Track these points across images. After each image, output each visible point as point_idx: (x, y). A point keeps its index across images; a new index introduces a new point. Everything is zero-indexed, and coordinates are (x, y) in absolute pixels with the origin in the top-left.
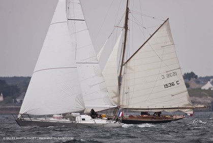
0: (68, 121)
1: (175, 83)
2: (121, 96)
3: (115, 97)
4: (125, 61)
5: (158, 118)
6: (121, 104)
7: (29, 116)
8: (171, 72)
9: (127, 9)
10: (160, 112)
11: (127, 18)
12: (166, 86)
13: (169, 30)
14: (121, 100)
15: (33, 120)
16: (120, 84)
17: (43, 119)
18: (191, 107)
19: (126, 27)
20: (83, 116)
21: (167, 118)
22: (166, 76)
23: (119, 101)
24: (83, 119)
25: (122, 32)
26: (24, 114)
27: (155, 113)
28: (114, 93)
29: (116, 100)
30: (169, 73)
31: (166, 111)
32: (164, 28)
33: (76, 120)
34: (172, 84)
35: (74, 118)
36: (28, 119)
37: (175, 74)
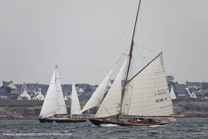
1: (164, 99)
3: (118, 107)
4: (129, 79)
6: (122, 112)
8: (162, 91)
9: (133, 42)
11: (132, 49)
12: (157, 101)
13: (162, 60)
16: (122, 98)
18: (175, 116)
19: (130, 55)
22: (157, 94)
23: (121, 110)
25: (127, 59)
28: (118, 104)
29: (119, 109)
30: (160, 92)
31: (156, 118)
32: (158, 59)
34: (162, 100)
37: (164, 93)
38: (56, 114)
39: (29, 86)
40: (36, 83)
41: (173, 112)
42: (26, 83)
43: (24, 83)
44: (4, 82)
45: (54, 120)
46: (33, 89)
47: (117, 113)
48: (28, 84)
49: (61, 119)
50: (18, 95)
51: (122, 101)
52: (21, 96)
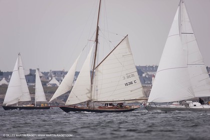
0: (183, 107)
1: (133, 82)
2: (93, 92)
3: (88, 93)
4: (96, 66)
5: (120, 108)
6: (93, 98)
7: (155, 103)
8: (130, 74)
9: (98, 27)
10: (122, 103)
11: (97, 34)
12: (126, 84)
13: (128, 43)
14: (93, 95)
15: (158, 106)
16: (92, 83)
17: (165, 106)
18: (145, 98)
19: (97, 41)
20: (195, 103)
21: (127, 108)
22: (126, 78)
23: (91, 96)
24: (195, 105)
25: (94, 44)
26: (151, 103)
27: (118, 104)
28: (88, 90)
29: (89, 95)
30: (128, 75)
31: (127, 102)
32: (124, 42)
33: (190, 106)
34: (131, 83)
35: (188, 104)
36: (154, 106)
37: (133, 75)
38: (20, 101)
39: (55, 74)
40: (62, 70)
41: (143, 94)
42: (53, 70)
43: (51, 70)
44: (31, 70)
45: (18, 107)
46: (61, 76)
47: (88, 99)
48: (55, 72)
49: (25, 106)
50: (48, 82)
51: (92, 87)
52: (50, 83)
